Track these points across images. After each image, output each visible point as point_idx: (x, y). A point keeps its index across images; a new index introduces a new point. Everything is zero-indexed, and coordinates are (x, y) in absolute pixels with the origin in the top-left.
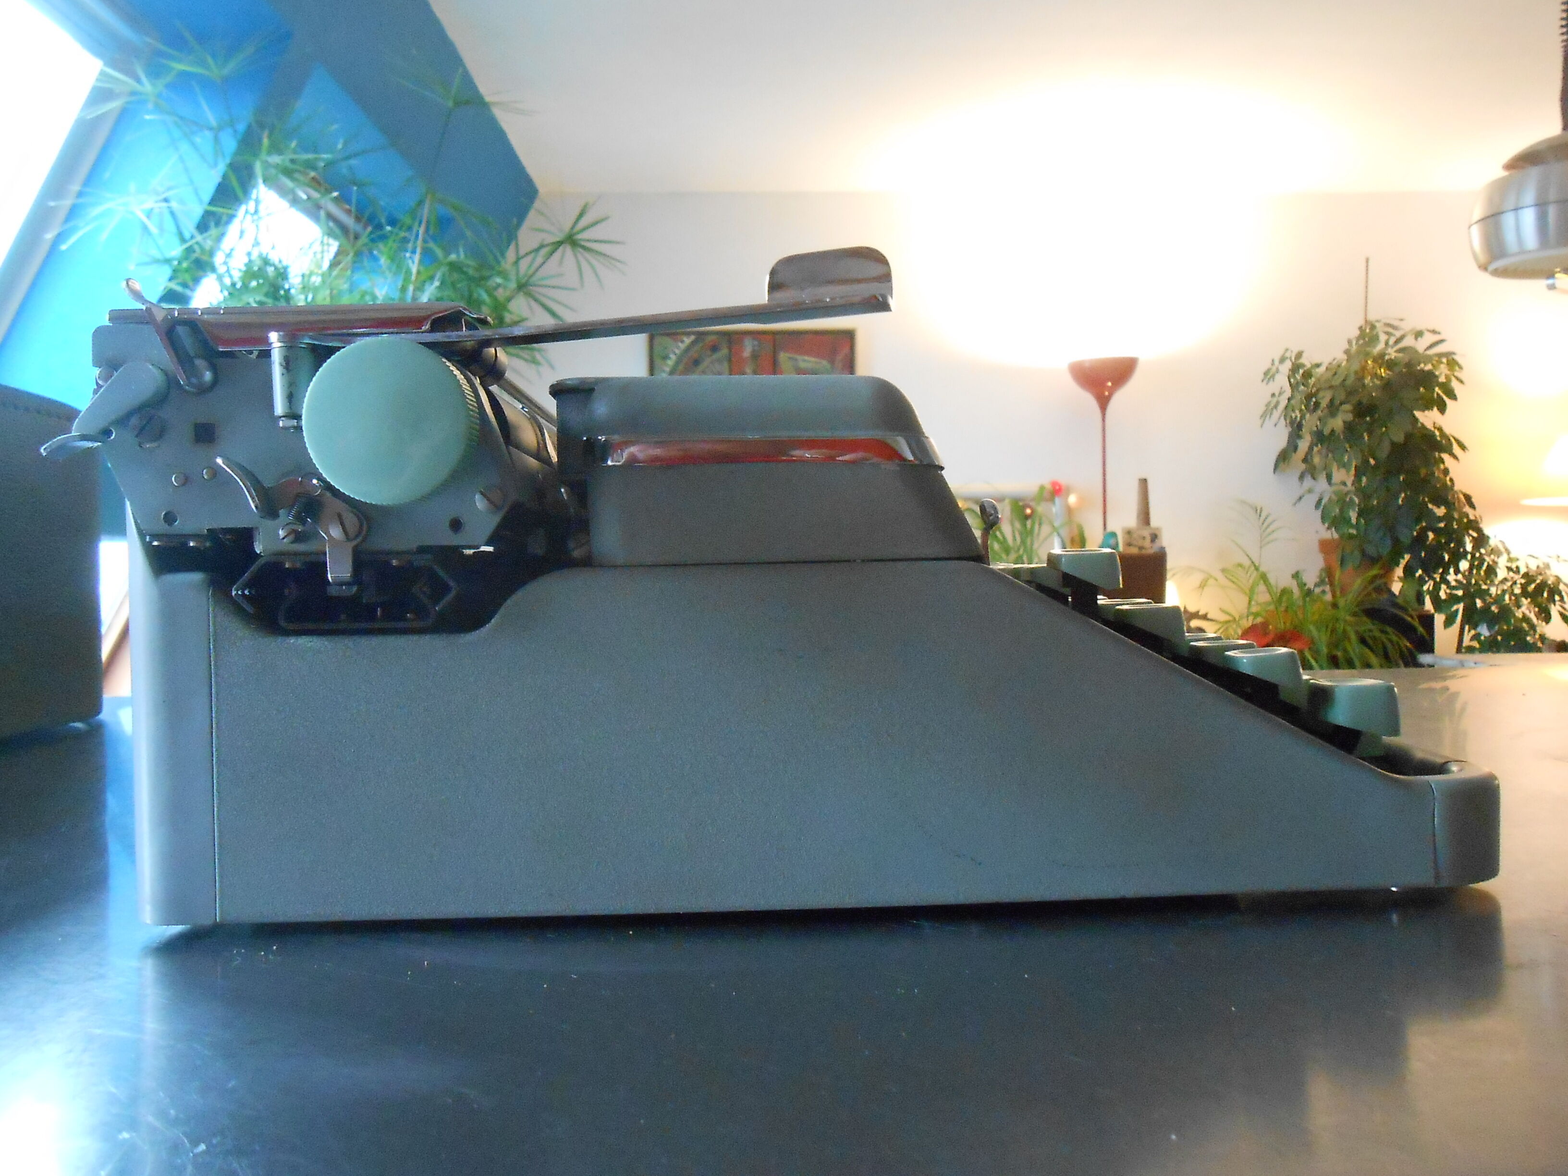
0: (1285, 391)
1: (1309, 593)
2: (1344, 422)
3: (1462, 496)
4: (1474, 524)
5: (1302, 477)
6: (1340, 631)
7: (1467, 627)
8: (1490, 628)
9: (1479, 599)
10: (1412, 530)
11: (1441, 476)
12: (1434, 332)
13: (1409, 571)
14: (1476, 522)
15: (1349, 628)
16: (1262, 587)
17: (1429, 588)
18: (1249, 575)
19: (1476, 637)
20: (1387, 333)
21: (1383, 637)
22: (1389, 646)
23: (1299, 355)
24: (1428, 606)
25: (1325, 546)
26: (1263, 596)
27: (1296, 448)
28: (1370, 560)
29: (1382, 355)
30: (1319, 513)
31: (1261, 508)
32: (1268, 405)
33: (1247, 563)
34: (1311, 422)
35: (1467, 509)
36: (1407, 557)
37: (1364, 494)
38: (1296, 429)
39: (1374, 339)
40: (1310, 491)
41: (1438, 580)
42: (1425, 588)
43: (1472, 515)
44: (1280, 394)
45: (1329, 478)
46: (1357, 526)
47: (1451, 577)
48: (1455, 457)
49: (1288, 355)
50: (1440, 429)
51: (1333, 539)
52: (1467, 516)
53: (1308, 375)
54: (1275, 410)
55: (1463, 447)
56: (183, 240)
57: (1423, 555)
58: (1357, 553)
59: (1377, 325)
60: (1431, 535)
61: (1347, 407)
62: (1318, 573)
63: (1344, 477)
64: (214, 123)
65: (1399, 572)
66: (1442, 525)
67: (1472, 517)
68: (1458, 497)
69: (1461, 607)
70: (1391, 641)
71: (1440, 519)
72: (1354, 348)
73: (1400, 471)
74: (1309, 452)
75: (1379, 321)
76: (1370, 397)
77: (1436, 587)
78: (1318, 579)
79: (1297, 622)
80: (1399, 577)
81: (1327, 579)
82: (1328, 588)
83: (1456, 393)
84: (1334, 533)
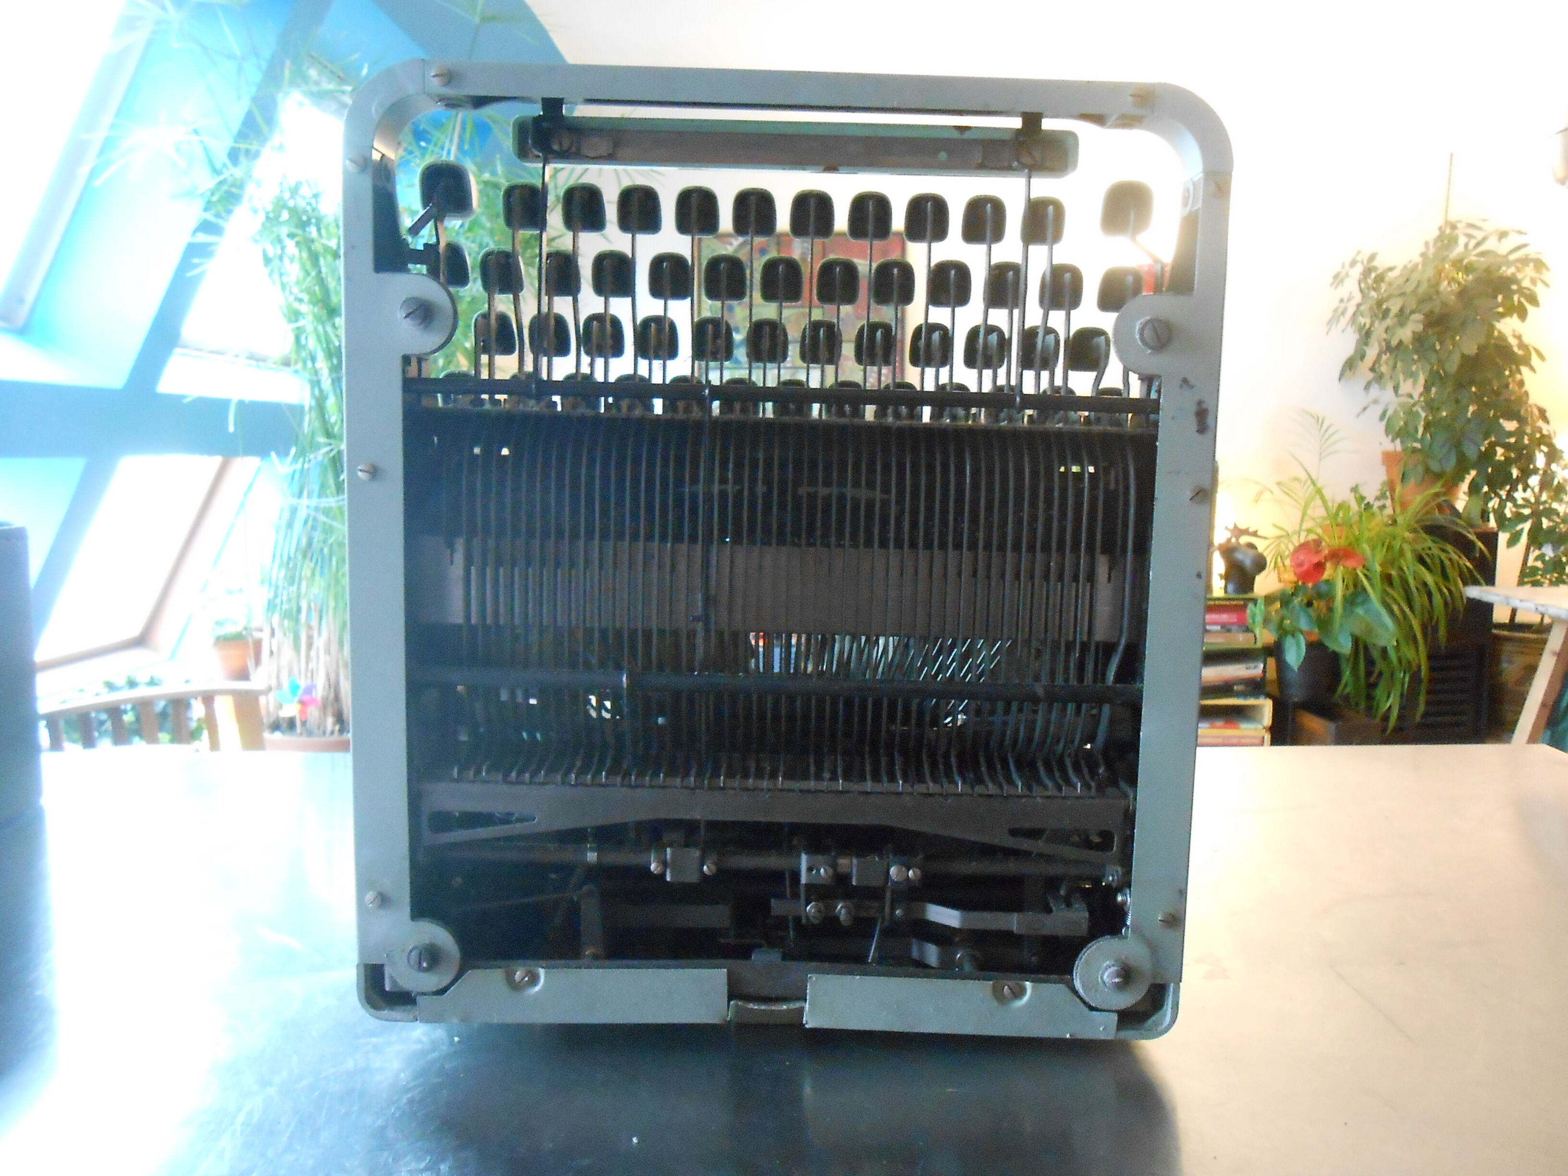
0: (1353, 297)
1: (1368, 506)
2: (1414, 332)
3: (1536, 411)
4: (1547, 440)
5: (1367, 387)
6: (1397, 547)
7: (1532, 548)
8: (1555, 549)
9: (1546, 518)
10: (1478, 446)
11: (1517, 388)
12: (1520, 232)
13: (1474, 489)
14: (1549, 437)
15: (1407, 548)
16: (1318, 502)
17: (1493, 507)
18: (1305, 488)
19: (1541, 557)
20: (1469, 236)
21: (1443, 556)
22: (1447, 563)
23: (1372, 258)
24: (1492, 523)
25: (1389, 459)
26: (1318, 511)
27: (1362, 357)
28: (1433, 477)
29: (1460, 261)
30: (1384, 423)
31: (1323, 420)
32: (1335, 311)
33: (1303, 476)
34: (1379, 332)
35: (1540, 423)
36: (1473, 473)
37: (1431, 406)
38: (1366, 335)
39: (1452, 241)
40: (1375, 402)
41: (1504, 497)
42: (1490, 505)
43: (1545, 429)
44: (1349, 300)
45: (1396, 389)
46: (1421, 441)
47: (1519, 495)
48: (1532, 369)
49: (1359, 258)
50: (1519, 338)
51: (1395, 451)
52: (1540, 430)
53: (1380, 279)
54: (1342, 318)
55: (1543, 358)
56: (216, 172)
57: (1490, 470)
58: (1420, 469)
59: (1459, 225)
60: (1500, 451)
61: (1418, 317)
62: (1379, 486)
63: (1412, 388)
64: (237, 50)
65: (1464, 486)
66: (1512, 440)
67: (1545, 432)
68: (1532, 412)
69: (1526, 526)
70: (1450, 560)
71: (1510, 434)
72: (1432, 250)
73: (1472, 383)
74: (1377, 361)
75: (1460, 221)
76: (1444, 304)
77: (1502, 505)
78: (1378, 493)
79: (1352, 538)
80: (1465, 493)
81: (1388, 494)
82: (1388, 502)
83: (1540, 298)
84: (1398, 446)
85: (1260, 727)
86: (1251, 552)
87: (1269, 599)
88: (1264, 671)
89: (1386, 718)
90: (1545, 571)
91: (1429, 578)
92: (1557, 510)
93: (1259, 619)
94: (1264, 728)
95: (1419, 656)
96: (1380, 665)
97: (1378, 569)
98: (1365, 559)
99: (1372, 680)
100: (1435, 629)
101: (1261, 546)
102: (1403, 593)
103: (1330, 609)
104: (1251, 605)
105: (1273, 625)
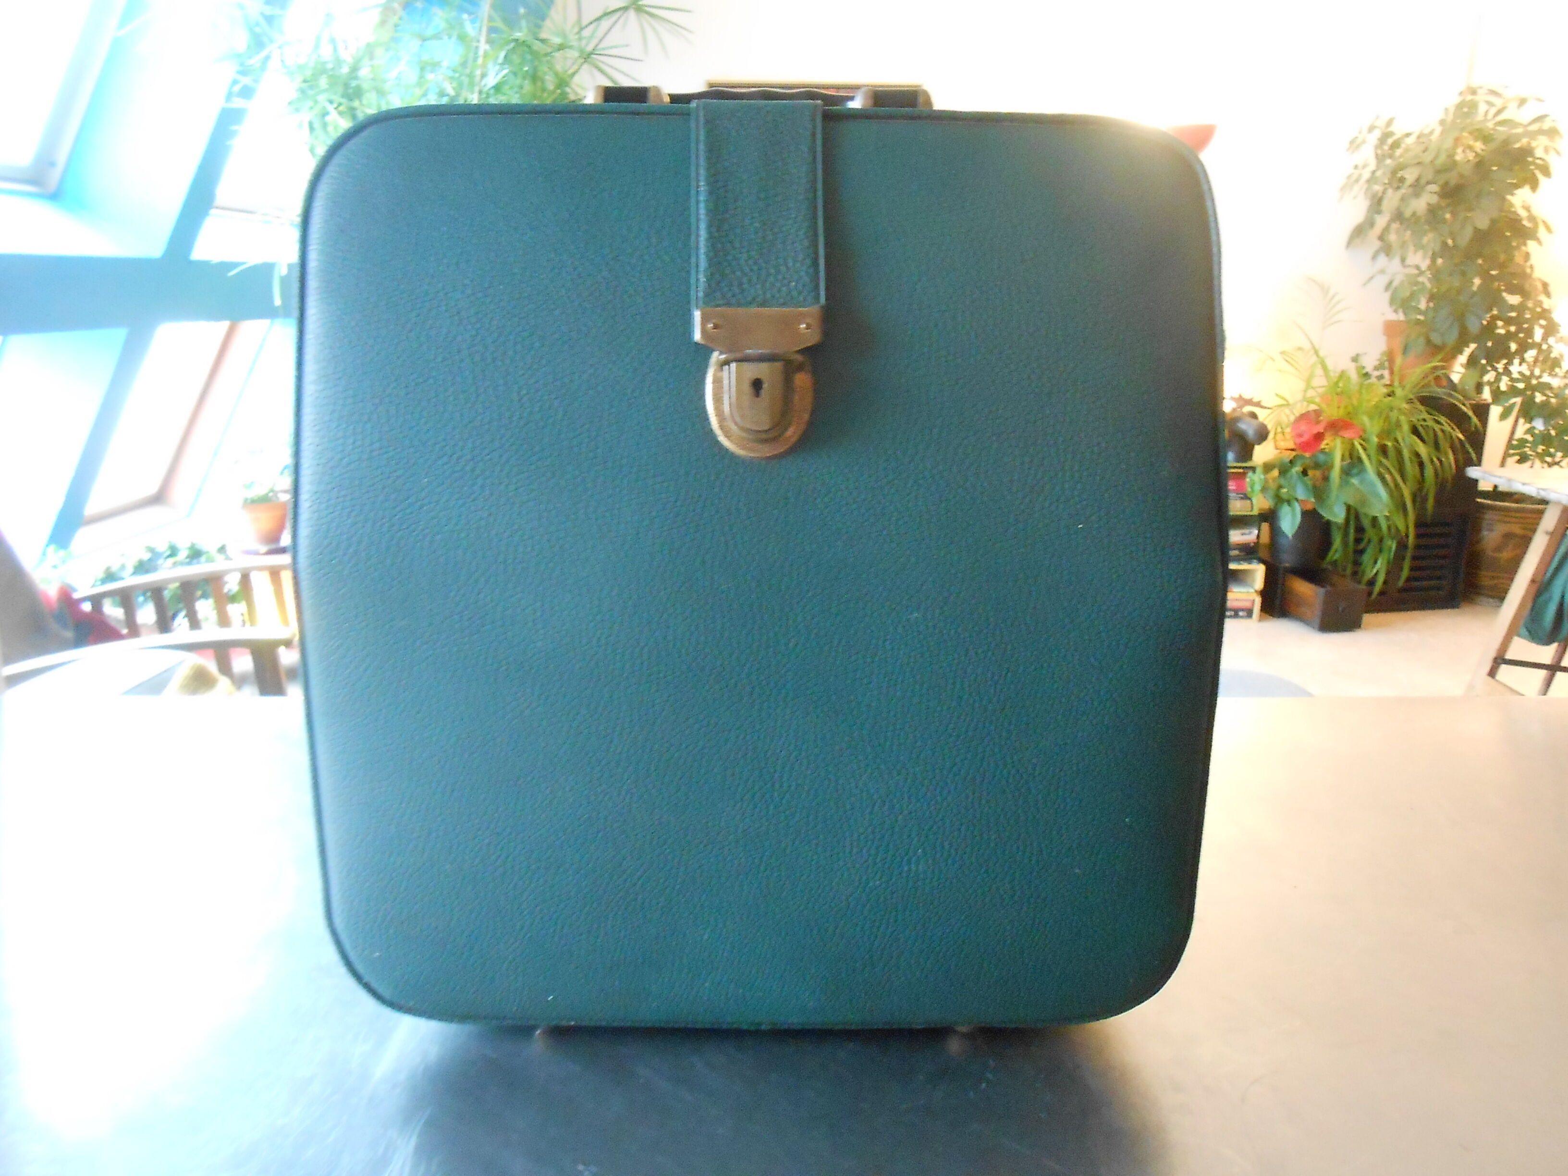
0: (1368, 164)
1: (1367, 375)
2: (1429, 204)
3: (1540, 286)
4: (1546, 314)
5: (1374, 257)
6: (1394, 420)
7: (1521, 421)
8: (1545, 423)
9: (1539, 392)
10: (1481, 318)
11: (1522, 261)
12: (1541, 101)
13: (1472, 362)
14: (1549, 311)
15: (1403, 418)
16: (1319, 371)
17: (1489, 380)
18: (1308, 358)
19: (1530, 431)
20: (1490, 104)
21: (1437, 427)
22: (1440, 434)
23: (1390, 123)
24: (1487, 395)
25: (1390, 328)
26: (1320, 381)
27: (1372, 225)
28: (1434, 349)
29: (1479, 129)
30: (1388, 294)
31: (1329, 288)
32: (1349, 177)
33: (1307, 346)
34: (1391, 200)
35: (1542, 298)
36: (1473, 346)
37: (1436, 274)
38: (1376, 204)
39: (1473, 108)
40: (1382, 272)
41: (1501, 370)
42: (1486, 378)
43: (1547, 303)
44: (1364, 166)
45: (1403, 259)
46: (1425, 313)
47: (1516, 368)
48: (1540, 242)
49: (1377, 124)
50: (1527, 209)
51: (1397, 322)
52: (1539, 304)
53: (1396, 145)
54: (1356, 183)
55: (1549, 229)
57: (1490, 344)
58: (1422, 341)
59: (1481, 91)
60: (1501, 324)
61: (1434, 188)
62: (1378, 357)
63: (1419, 259)
65: (1463, 359)
66: (1514, 314)
67: (1546, 306)
68: (1535, 285)
69: (1518, 400)
70: (1443, 431)
71: (1512, 308)
72: (1451, 117)
73: (1480, 255)
74: (1386, 229)
75: (1481, 88)
76: (1461, 176)
77: (1498, 379)
78: (1377, 363)
79: (1350, 409)
80: (1462, 365)
81: (1386, 364)
82: (1386, 373)
83: (1553, 169)
84: (1401, 317)
85: (1252, 590)
86: (1253, 421)
87: (1268, 467)
88: (1258, 537)
89: (1372, 583)
90: (1535, 444)
91: (1422, 449)
92: (1549, 384)
93: (1258, 487)
94: (1256, 591)
95: (1406, 525)
96: (1370, 532)
97: (1375, 440)
98: (1364, 431)
99: (1361, 546)
100: (1425, 500)
101: (1263, 416)
102: (1396, 463)
103: (1326, 479)
104: (1250, 474)
105: (1271, 493)
